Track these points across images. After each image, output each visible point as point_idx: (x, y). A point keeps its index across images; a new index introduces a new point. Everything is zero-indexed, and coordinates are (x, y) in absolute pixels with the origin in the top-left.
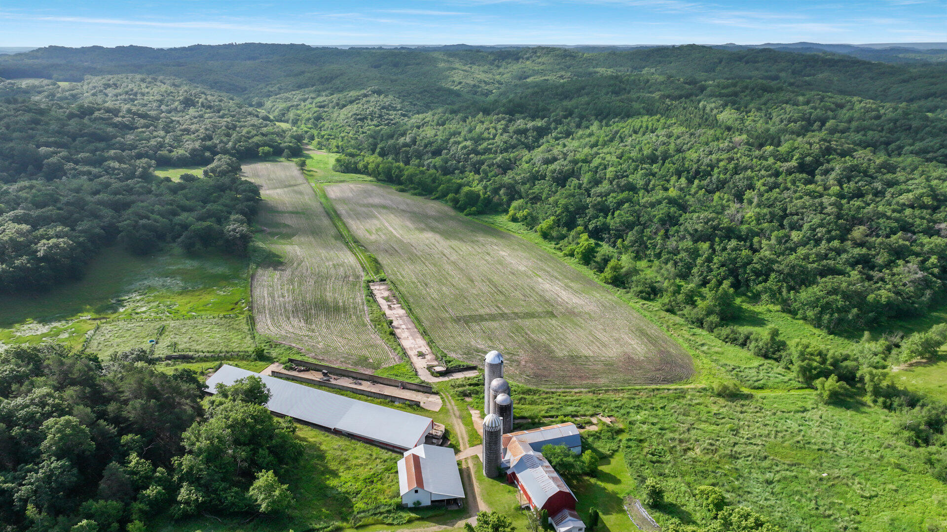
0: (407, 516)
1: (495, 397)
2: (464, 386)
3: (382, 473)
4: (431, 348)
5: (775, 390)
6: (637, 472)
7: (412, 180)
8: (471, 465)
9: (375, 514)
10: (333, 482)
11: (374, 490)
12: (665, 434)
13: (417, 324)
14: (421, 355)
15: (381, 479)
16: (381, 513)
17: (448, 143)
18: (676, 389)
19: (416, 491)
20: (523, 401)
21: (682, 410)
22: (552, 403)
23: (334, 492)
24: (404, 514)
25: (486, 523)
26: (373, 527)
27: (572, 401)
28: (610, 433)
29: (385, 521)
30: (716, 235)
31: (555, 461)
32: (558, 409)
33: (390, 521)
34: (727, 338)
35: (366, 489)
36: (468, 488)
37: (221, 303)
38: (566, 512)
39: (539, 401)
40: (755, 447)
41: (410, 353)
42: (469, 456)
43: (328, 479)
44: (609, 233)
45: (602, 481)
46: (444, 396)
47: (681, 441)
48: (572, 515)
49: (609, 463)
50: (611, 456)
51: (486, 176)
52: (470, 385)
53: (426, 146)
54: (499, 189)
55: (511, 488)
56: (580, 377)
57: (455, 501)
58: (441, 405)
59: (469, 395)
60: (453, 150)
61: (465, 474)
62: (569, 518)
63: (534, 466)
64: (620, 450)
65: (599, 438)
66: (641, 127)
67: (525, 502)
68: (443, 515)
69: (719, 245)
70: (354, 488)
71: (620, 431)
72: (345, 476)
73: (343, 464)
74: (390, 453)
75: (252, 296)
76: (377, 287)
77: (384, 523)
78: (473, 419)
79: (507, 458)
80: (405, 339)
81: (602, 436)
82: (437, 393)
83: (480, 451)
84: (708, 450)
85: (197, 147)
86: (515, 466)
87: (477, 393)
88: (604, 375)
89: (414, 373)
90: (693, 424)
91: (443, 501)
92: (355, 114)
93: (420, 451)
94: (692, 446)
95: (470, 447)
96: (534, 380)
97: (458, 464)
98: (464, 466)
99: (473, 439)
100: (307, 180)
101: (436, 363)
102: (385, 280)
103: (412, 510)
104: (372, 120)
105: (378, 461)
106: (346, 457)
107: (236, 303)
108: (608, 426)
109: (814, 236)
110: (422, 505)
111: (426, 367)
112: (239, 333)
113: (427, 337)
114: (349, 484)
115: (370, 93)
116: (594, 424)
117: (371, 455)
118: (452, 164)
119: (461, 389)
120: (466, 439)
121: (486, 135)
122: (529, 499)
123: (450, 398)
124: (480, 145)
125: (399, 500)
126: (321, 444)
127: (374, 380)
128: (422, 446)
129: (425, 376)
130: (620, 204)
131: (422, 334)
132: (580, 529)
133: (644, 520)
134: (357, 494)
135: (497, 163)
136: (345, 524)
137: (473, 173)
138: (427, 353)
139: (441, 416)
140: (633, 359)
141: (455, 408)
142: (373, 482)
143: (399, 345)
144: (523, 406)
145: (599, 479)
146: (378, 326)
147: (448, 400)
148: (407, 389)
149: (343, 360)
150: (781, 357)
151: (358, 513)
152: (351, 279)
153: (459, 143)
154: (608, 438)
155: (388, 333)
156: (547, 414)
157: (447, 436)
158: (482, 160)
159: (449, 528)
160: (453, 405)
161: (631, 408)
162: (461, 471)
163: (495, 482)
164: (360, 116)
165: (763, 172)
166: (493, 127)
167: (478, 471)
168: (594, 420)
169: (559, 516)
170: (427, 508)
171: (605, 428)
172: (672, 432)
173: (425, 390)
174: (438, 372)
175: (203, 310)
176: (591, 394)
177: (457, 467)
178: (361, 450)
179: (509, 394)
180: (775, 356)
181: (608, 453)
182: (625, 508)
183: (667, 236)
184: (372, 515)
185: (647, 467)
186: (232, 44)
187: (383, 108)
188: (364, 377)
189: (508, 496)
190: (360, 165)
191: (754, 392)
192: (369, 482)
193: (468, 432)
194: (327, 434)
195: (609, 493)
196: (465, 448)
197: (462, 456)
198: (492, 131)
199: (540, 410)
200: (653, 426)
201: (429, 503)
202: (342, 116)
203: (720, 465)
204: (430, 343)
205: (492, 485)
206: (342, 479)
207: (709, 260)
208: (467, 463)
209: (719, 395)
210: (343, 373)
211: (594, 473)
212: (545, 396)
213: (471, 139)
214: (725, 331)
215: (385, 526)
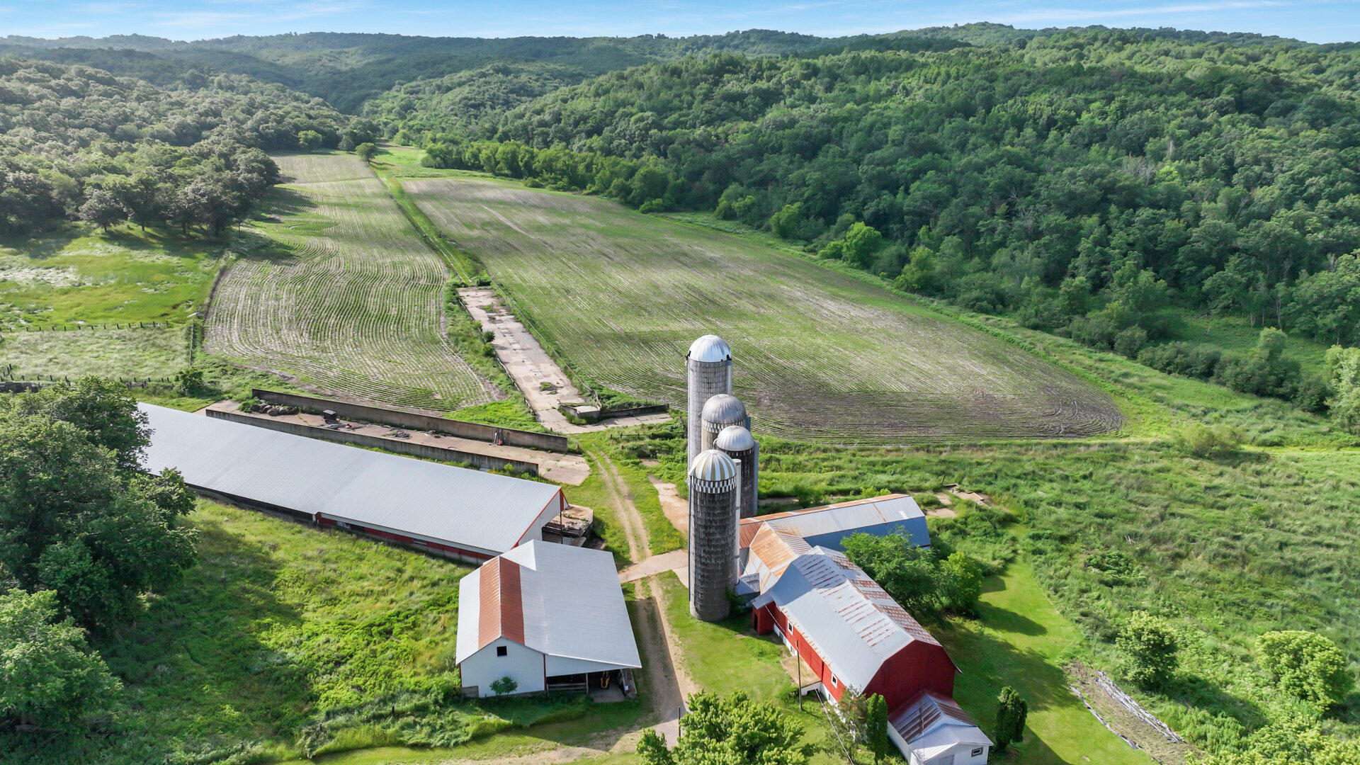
0: (470, 721)
1: (715, 436)
2: (639, 438)
3: (419, 611)
4: (570, 377)
5: (1308, 448)
6: (1078, 605)
7: (550, 167)
8: (657, 593)
9: (378, 718)
10: (278, 637)
11: (389, 653)
12: (1111, 525)
13: (543, 341)
14: (549, 388)
15: (414, 624)
16: (397, 715)
17: (613, 118)
18: (1102, 445)
19: (502, 651)
20: (774, 464)
21: (1131, 481)
22: (839, 468)
23: (274, 660)
24: (464, 718)
25: (717, 732)
26: (368, 754)
27: (885, 464)
28: (988, 524)
29: (407, 736)
30: (1109, 202)
31: (883, 570)
32: (855, 478)
33: (420, 737)
34: (1168, 364)
35: (367, 651)
36: (650, 647)
37: (144, 306)
38: (932, 702)
39: (810, 464)
40: (1331, 551)
41: (525, 385)
42: (652, 573)
43: (268, 627)
44: (902, 222)
45: (995, 627)
46: (594, 457)
47: (1156, 540)
48: (950, 712)
49: (1002, 587)
50: (1002, 571)
51: (677, 157)
52: (654, 437)
53: (577, 124)
54: (700, 173)
55: (765, 645)
56: (892, 425)
57: (614, 677)
58: (587, 474)
59: (652, 455)
60: (622, 125)
61: (643, 615)
62: (945, 718)
63: (828, 581)
64: (1019, 558)
65: (963, 534)
66: (939, 74)
67: (809, 680)
68: (581, 716)
69: (1117, 218)
70: (334, 648)
71: (1008, 521)
72: (317, 617)
73: (321, 591)
74: (452, 566)
75: (211, 297)
76: (473, 294)
77: (401, 744)
78: (662, 499)
79: (750, 570)
80: (516, 364)
81: (968, 529)
82: (578, 452)
83: (682, 566)
84: (1224, 556)
85: (189, 121)
86: (775, 588)
87: (670, 450)
88: (941, 423)
89: (530, 416)
90: (1167, 506)
91: (579, 678)
92: (466, 98)
93: (526, 557)
94: (1182, 551)
95: (654, 554)
96: (793, 430)
97: (625, 592)
98: (639, 595)
99: (664, 537)
100: (375, 174)
101: (580, 400)
102: (488, 284)
103: (488, 704)
104: (493, 108)
105: (417, 584)
106: (333, 575)
107: (175, 307)
108: (979, 509)
109: (1302, 192)
110: (519, 690)
111: (557, 406)
112: (165, 352)
113: (560, 361)
114: (322, 638)
115: (491, 71)
116: (945, 507)
117: (400, 571)
118: (620, 144)
119: (630, 444)
120: (645, 537)
121: (676, 102)
122: (822, 669)
123: (608, 461)
124: (667, 117)
125: (449, 678)
126: (275, 548)
127: (438, 428)
128: (530, 545)
129: (554, 422)
130: (918, 174)
131: (552, 356)
132: (977, 752)
133: (1138, 723)
134: (338, 664)
135: (695, 140)
136: (281, 748)
137: (655, 156)
138: (561, 384)
139: (587, 494)
140: (993, 398)
141: (620, 479)
142: (389, 633)
143: (504, 371)
144: (775, 474)
145: (986, 622)
146: (461, 344)
147: (605, 464)
148: (512, 445)
149: (377, 395)
150: (1295, 390)
151: (329, 715)
152: (423, 282)
153: (632, 115)
154: (986, 533)
155: (482, 352)
156: (834, 488)
157: (598, 531)
158: (669, 138)
159: (595, 754)
160: (617, 474)
161: (1018, 477)
162: (632, 607)
163: (722, 631)
164: (473, 102)
165: (1174, 111)
166: (687, 93)
167: (674, 607)
168: (944, 498)
169: (913, 712)
170: (535, 699)
171: (974, 511)
172: (1126, 521)
173: (552, 445)
174: (582, 416)
175: (101, 317)
176: (921, 452)
177: (622, 599)
178: (377, 559)
179: (748, 427)
180: (1281, 390)
181: (995, 563)
182: (1076, 692)
183: (1010, 215)
184: (368, 721)
185: (1095, 594)
186: (291, 35)
187: (512, 91)
188: (416, 423)
189: (758, 665)
190: (467, 155)
191: (1268, 450)
192: (380, 633)
193: (649, 525)
194: (299, 527)
195: (1020, 656)
196: (643, 557)
197: (633, 574)
198: (687, 98)
199: (816, 480)
200: (1078, 511)
201: (540, 686)
202: (445, 103)
203: (1268, 589)
204: (568, 371)
205: (713, 639)
206: (306, 626)
207: (1103, 242)
208: (648, 590)
209: (1198, 454)
210: (372, 416)
211: (971, 610)
212: (823, 455)
213: (652, 109)
214: (1165, 351)
215: (406, 752)
